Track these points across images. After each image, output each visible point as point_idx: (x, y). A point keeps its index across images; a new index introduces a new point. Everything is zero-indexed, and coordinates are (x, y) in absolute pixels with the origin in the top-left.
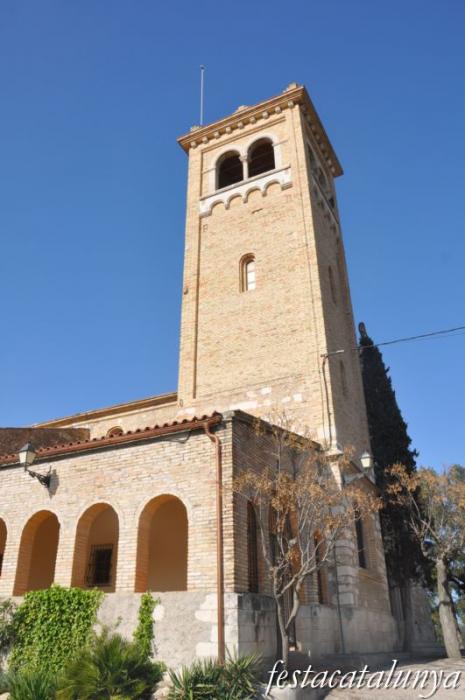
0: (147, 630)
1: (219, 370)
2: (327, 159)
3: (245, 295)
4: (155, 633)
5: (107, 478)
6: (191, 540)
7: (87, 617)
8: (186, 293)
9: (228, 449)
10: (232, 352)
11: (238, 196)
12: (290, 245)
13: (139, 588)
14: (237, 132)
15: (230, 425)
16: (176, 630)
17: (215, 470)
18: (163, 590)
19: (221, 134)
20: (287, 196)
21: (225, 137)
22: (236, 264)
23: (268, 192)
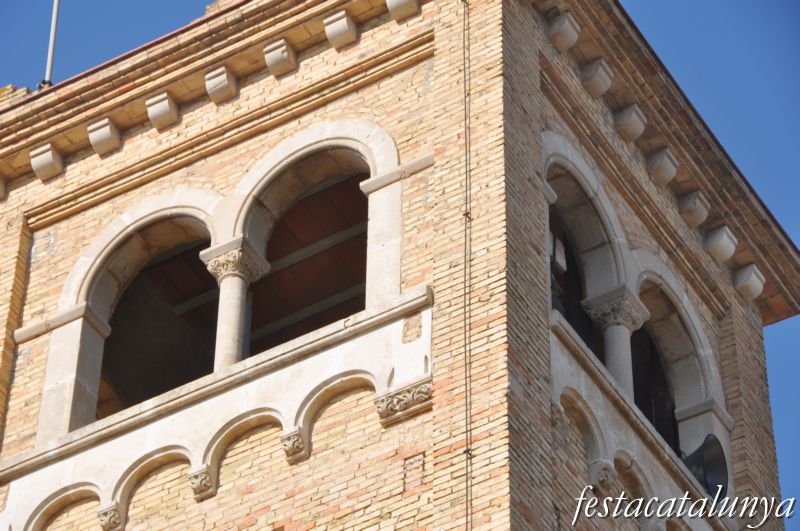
2: (708, 230)
11: (174, 458)
14: (202, 119)
19: (124, 130)
20: (407, 458)
21: (143, 146)
23: (317, 441)
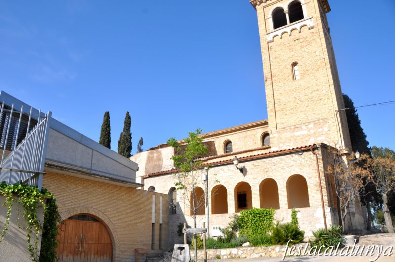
0: (295, 221)
1: (287, 117)
3: (295, 82)
4: (298, 222)
5: (270, 169)
6: (309, 190)
7: (270, 218)
8: (266, 81)
9: (320, 157)
10: (292, 109)
11: (286, 32)
12: (316, 58)
13: (290, 207)
15: (320, 148)
16: (307, 220)
17: (316, 165)
18: (300, 207)
20: (312, 33)
22: (289, 66)
23: (302, 30)
